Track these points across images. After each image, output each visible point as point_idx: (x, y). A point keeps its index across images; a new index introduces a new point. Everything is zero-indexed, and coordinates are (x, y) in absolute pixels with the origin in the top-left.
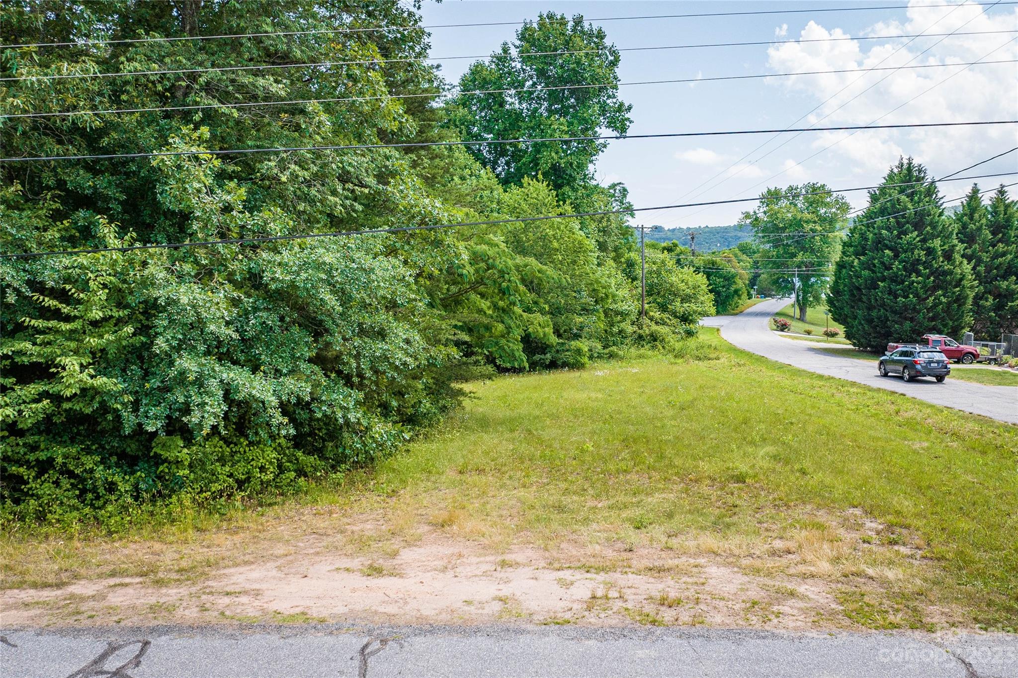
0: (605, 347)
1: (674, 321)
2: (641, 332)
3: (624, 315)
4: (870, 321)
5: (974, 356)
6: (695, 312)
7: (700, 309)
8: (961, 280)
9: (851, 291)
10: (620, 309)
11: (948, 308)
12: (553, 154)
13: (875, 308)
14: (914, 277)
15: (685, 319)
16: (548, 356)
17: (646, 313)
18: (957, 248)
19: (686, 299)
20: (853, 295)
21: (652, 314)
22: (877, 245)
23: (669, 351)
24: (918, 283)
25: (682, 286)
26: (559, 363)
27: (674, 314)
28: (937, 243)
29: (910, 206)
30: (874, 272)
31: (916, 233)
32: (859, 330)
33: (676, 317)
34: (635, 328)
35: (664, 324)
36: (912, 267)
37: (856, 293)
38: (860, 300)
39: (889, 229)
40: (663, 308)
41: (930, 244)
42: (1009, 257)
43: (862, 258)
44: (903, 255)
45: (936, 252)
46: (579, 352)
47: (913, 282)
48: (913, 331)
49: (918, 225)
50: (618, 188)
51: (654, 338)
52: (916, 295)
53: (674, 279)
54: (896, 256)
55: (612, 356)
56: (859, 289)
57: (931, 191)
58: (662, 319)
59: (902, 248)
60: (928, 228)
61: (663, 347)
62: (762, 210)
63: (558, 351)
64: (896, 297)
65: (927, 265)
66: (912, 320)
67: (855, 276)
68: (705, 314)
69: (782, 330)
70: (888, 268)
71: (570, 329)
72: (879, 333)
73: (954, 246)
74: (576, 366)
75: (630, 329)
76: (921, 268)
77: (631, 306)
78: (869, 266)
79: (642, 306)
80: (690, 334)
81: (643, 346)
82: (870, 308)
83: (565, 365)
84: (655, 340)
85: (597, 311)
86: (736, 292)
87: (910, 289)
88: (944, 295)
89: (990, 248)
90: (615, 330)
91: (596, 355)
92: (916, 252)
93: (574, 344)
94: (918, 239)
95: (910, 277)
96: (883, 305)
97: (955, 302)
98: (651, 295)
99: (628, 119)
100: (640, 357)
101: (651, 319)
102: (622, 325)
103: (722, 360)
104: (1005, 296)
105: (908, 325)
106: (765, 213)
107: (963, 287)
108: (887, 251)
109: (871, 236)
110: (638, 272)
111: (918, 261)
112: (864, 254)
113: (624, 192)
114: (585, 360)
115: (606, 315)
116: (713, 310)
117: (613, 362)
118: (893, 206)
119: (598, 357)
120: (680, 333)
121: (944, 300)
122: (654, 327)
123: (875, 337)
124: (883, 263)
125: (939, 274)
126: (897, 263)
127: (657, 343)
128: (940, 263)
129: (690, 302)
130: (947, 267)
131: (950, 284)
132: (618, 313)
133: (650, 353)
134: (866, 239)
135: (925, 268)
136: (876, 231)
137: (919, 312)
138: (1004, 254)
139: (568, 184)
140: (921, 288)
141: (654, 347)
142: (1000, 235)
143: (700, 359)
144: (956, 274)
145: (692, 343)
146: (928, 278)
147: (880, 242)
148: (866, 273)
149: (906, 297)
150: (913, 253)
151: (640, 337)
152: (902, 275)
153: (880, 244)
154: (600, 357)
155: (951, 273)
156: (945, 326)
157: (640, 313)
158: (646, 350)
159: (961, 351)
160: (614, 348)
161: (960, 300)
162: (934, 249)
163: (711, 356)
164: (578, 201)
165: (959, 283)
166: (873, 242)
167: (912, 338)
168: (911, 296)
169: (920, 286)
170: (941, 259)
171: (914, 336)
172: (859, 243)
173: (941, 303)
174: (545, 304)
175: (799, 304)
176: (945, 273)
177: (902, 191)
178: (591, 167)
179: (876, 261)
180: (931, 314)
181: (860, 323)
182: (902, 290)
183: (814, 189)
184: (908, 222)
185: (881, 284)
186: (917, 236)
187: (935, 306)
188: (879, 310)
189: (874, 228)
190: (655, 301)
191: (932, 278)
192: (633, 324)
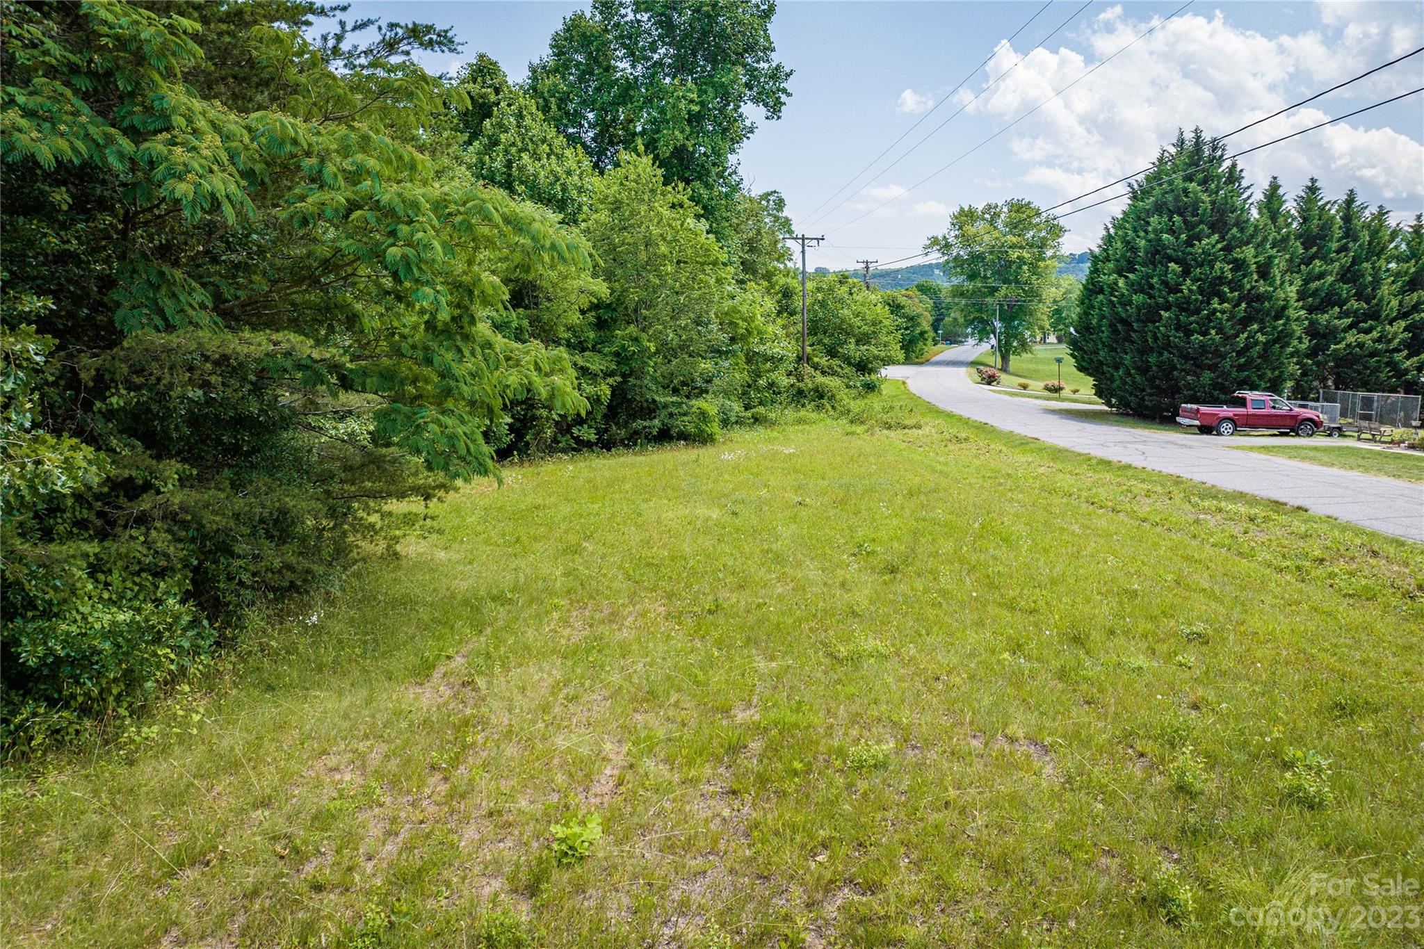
0: (747, 408)
1: (848, 370)
2: (801, 385)
3: (776, 361)
4: (1144, 370)
5: (1317, 424)
6: (876, 358)
7: (883, 354)
8: (1284, 308)
9: (1112, 325)
10: (769, 353)
11: (1265, 350)
12: (677, 133)
13: (1152, 349)
14: (1215, 303)
15: (863, 367)
16: (656, 422)
17: (809, 359)
18: (1276, 261)
19: (863, 339)
20: (1115, 331)
21: (816, 360)
22: (1153, 255)
23: (842, 413)
24: (1223, 312)
25: (857, 322)
26: (674, 432)
27: (847, 360)
28: (1249, 252)
29: (1205, 197)
30: (1151, 297)
31: (1216, 237)
32: (1125, 383)
33: (850, 364)
34: (792, 380)
35: (835, 374)
36: (1212, 289)
37: (1121, 328)
38: (1128, 339)
39: (1171, 231)
40: (832, 353)
41: (1237, 254)
42: (1330, 279)
43: (1131, 276)
44: (1198, 270)
45: (1248, 266)
46: (703, 415)
47: (1215, 311)
48: (1215, 385)
49: (1218, 226)
50: (772, 198)
51: (819, 394)
52: (1220, 331)
53: (846, 312)
54: (1186, 272)
55: (756, 420)
56: (1125, 322)
57: (1233, 176)
58: (830, 367)
59: (1195, 260)
60: (1235, 230)
61: (833, 407)
62: (953, 234)
63: (671, 415)
64: (1189, 333)
65: (1235, 285)
66: (1212, 368)
67: (1120, 303)
68: (889, 361)
69: (989, 384)
70: (1175, 289)
71: (692, 381)
72: (1158, 387)
73: (1270, 258)
74: (700, 438)
75: (784, 381)
76: (1227, 290)
77: (785, 348)
78: (1143, 287)
79: (803, 348)
80: (870, 388)
81: (803, 406)
82: (1144, 351)
83: (684, 436)
84: (821, 397)
85: (734, 354)
86: (922, 333)
87: (1211, 321)
88: (1261, 330)
89: (1303, 267)
90: (762, 382)
91: (733, 419)
92: (1218, 265)
93: (697, 403)
94: (1219, 246)
95: (1209, 303)
96: (1168, 346)
97: (1275, 342)
98: (816, 334)
99: (784, 91)
100: (800, 421)
101: (816, 367)
102: (773, 376)
103: (926, 430)
104: (1324, 336)
105: (1207, 376)
106: (956, 237)
107: (1288, 318)
108: (1172, 265)
109: (1142, 243)
110: (797, 303)
111: (1221, 279)
112: (1133, 271)
113: (780, 204)
114: (715, 428)
115: (749, 360)
116: (901, 356)
117: (760, 429)
118: (1177, 199)
119: (736, 422)
120: (855, 387)
121: (1262, 338)
122: (820, 379)
123: (1151, 395)
124: (1165, 283)
125: (1254, 298)
126: (1188, 282)
127: (824, 401)
128: (1252, 281)
129: (868, 343)
130: (1263, 288)
131: (1268, 314)
132: (767, 359)
133: (814, 416)
134: (1134, 250)
135: (1232, 291)
136: (1152, 236)
137: (1223, 357)
138: (1321, 276)
139: (699, 178)
140: (1228, 320)
141: (819, 408)
142: (1315, 249)
143: (890, 428)
144: (1278, 299)
145: (875, 402)
146: (1238, 305)
147: (1158, 252)
148: (1138, 298)
149: (1205, 334)
150: (1212, 268)
151: (800, 393)
152: (1196, 300)
153: (1158, 254)
154: (740, 422)
155: (1267, 297)
156: (1261, 377)
157: (799, 359)
158: (808, 413)
159: (1295, 417)
160: (761, 410)
161: (1282, 338)
162: (1244, 260)
163: (907, 422)
164: (713, 203)
165: (1281, 312)
166: (1147, 252)
167: (1212, 396)
168: (1213, 332)
169: (1225, 317)
170: (1255, 277)
171: (1216, 393)
172: (1123, 256)
173: (1256, 343)
174: (649, 341)
175: (1000, 351)
176: (1260, 298)
177: (1189, 178)
178: (732, 159)
179: (1155, 280)
180: (1242, 360)
181: (1128, 374)
182: (1197, 323)
183: (1018, 207)
184: (1201, 222)
185: (1165, 314)
186: (1217, 242)
187: (1248, 347)
188: (1161, 354)
189: (1146, 232)
190: (820, 342)
191: (1244, 305)
192: (789, 374)
